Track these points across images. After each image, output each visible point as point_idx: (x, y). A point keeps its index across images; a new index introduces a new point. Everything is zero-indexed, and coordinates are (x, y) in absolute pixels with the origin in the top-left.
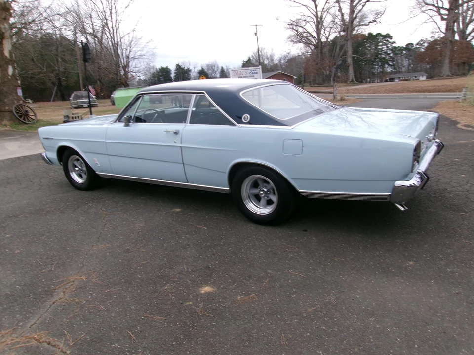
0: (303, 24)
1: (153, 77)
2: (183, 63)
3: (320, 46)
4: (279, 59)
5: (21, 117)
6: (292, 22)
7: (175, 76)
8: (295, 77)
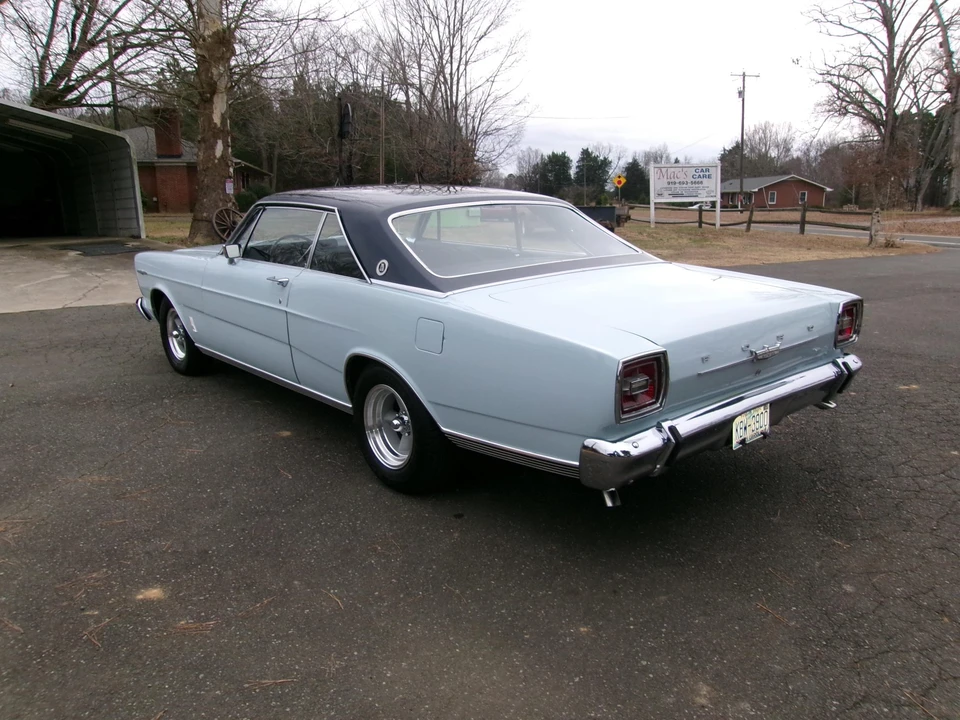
0: (856, 73)
1: (533, 173)
2: (597, 148)
3: (890, 124)
4: (804, 148)
5: (223, 231)
6: (829, 69)
7: (577, 173)
8: (828, 189)
